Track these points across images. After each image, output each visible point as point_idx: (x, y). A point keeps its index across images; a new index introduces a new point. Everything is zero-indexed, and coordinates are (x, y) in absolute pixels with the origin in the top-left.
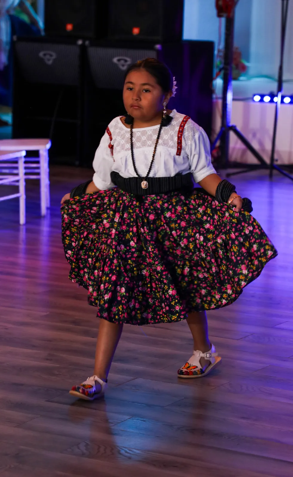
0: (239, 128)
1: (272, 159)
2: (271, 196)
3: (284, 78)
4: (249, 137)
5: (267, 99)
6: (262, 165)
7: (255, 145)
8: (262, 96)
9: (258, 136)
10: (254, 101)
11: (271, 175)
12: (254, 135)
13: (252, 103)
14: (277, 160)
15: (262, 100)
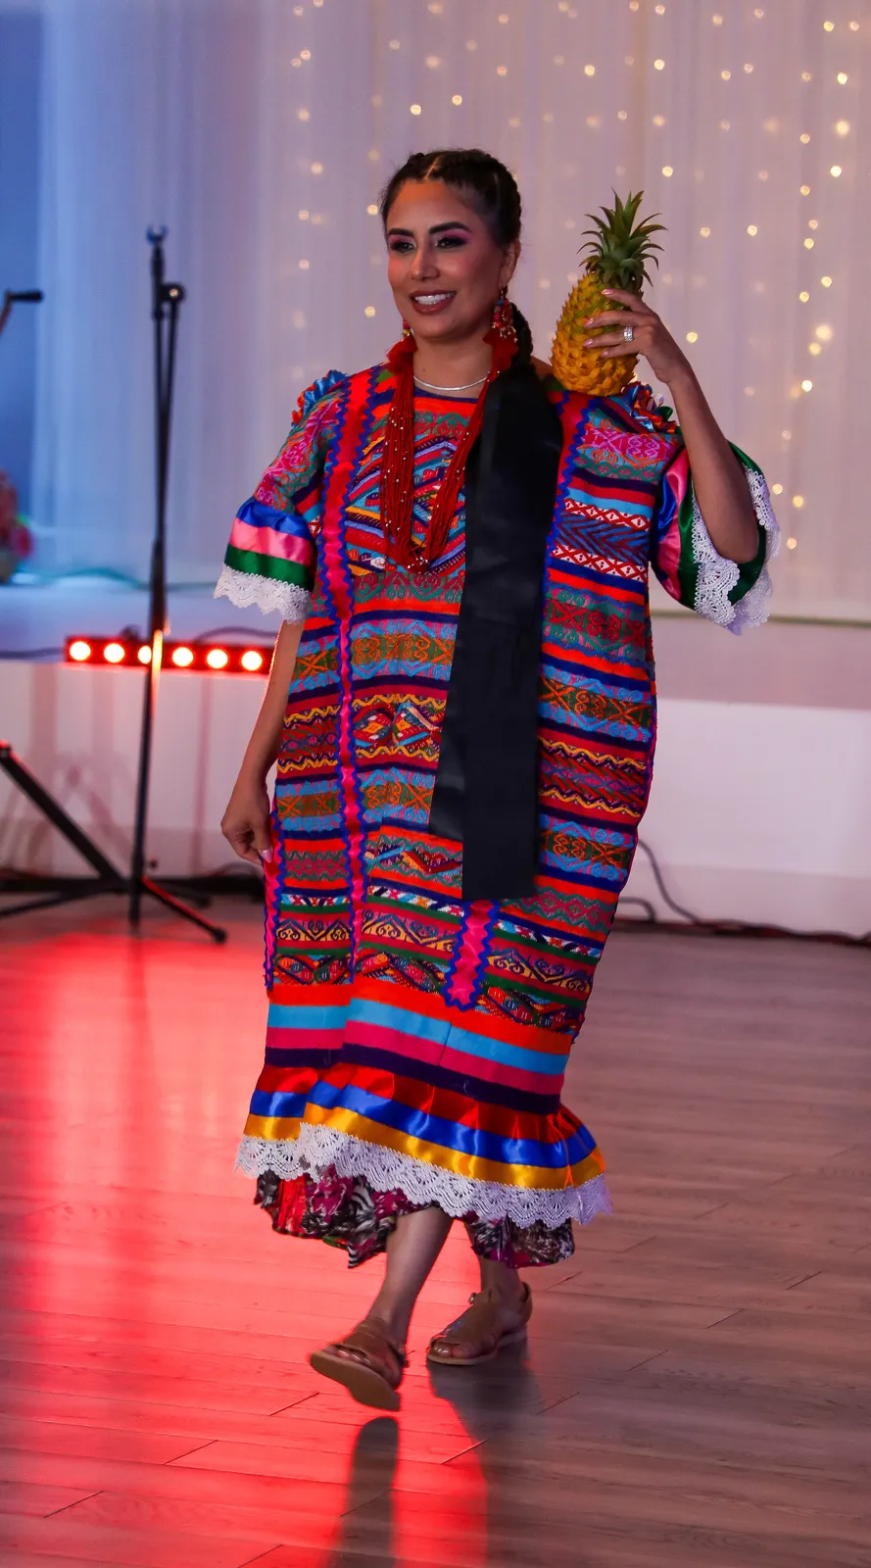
0: (20, 754)
1: (138, 859)
2: (138, 991)
3: (172, 576)
4: (56, 787)
5: (114, 653)
6: (106, 879)
7: (79, 812)
8: (98, 644)
9: (87, 777)
10: (70, 660)
11: (135, 916)
12: (74, 777)
13: (63, 668)
14: (154, 865)
15: (97, 659)
